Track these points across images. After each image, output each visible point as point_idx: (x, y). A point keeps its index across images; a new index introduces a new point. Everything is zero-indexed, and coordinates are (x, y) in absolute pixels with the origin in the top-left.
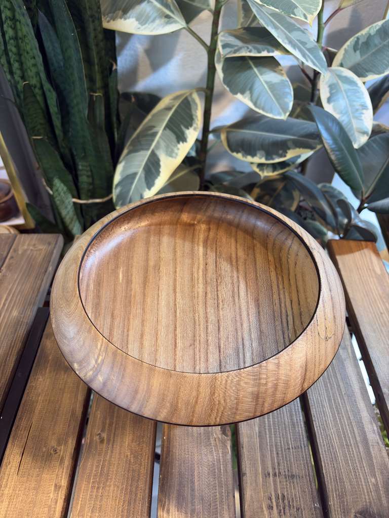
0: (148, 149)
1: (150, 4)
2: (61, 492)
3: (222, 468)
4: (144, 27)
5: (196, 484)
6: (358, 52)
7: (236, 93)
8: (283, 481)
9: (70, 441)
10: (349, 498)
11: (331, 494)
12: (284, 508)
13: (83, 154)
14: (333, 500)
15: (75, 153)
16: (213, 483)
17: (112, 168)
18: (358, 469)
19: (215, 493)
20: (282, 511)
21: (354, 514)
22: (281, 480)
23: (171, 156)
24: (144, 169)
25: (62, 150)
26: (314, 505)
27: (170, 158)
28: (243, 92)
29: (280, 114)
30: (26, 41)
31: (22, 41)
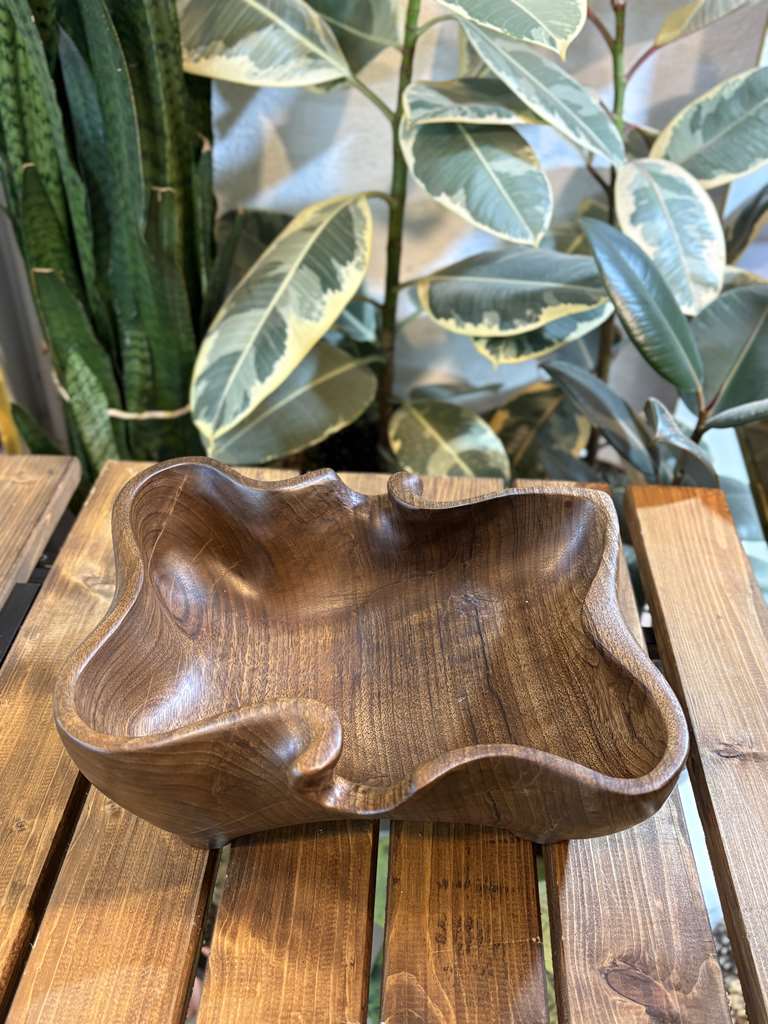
0: (264, 306)
1: (278, 31)
2: (24, 896)
3: (351, 869)
4: (264, 72)
5: (296, 893)
6: (699, 133)
7: (438, 194)
8: (473, 896)
9: (53, 811)
10: (605, 933)
11: (568, 921)
12: (469, 943)
13: (134, 314)
14: (572, 933)
15: (118, 311)
17: (192, 346)
18: (629, 883)
19: (333, 908)
20: (464, 948)
21: (611, 960)
22: (469, 894)
23: (308, 317)
24: (255, 344)
25: (94, 307)
26: (531, 941)
27: (307, 322)
28: (450, 192)
29: (525, 235)
30: (35, 87)
31: (28, 88)
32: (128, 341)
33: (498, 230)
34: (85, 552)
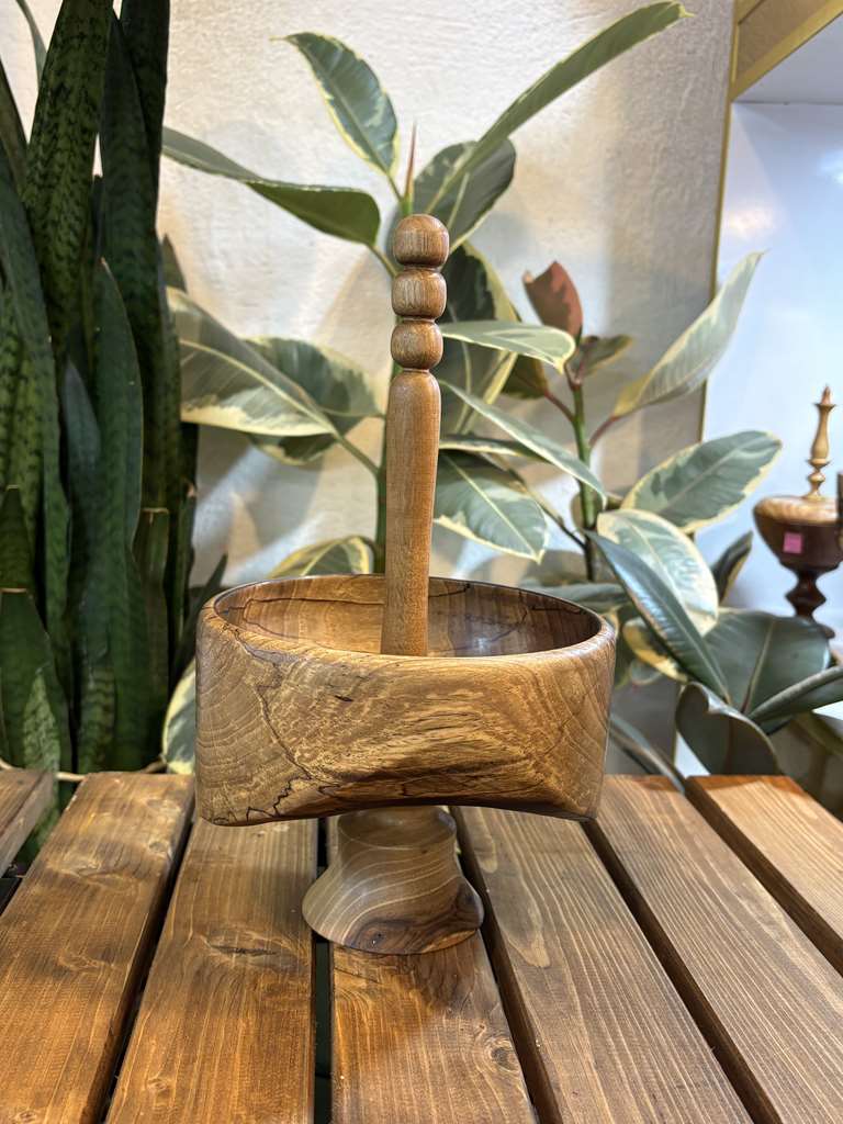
1: (269, 392)
4: (256, 421)
6: (662, 495)
7: (439, 515)
9: (72, 1096)
13: (105, 651)
15: (85, 651)
17: (165, 690)
28: (450, 514)
29: (527, 551)
30: (31, 418)
31: (22, 417)
32: (91, 686)
33: (501, 545)
34: (75, 848)
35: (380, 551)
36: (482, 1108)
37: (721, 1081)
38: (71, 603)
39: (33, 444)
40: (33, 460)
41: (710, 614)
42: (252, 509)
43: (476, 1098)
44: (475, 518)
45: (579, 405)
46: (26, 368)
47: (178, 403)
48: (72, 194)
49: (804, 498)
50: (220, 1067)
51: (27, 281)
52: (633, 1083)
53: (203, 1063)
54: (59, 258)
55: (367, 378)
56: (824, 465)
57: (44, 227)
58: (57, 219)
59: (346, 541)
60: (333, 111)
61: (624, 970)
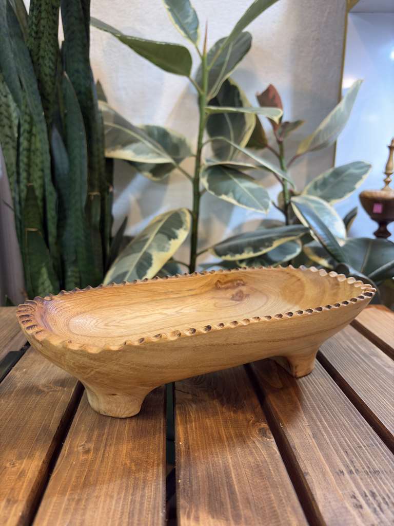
0: (139, 251)
1: (144, 144)
2: (16, 508)
3: (271, 469)
5: (236, 487)
6: (319, 190)
7: (220, 194)
8: (365, 478)
9: (38, 454)
12: (379, 506)
13: (74, 258)
15: (66, 258)
16: (261, 484)
22: (362, 477)
23: (163, 251)
24: (136, 266)
27: (162, 253)
28: (226, 194)
29: (261, 209)
30: (38, 153)
31: (34, 154)
32: (69, 274)
35: (195, 216)
36: (256, 459)
37: (380, 444)
38: (59, 236)
39: (40, 166)
40: (40, 174)
41: (342, 239)
42: (139, 201)
43: (252, 453)
44: (237, 196)
45: (282, 150)
46: (34, 130)
47: (104, 147)
48: (49, 41)
49: (383, 189)
50: (116, 438)
51: (31, 86)
52: (334, 445)
53: (108, 436)
54: (46, 75)
55: (188, 141)
56: (391, 174)
57: (38, 59)
58: (43, 55)
59: (180, 210)
60: (170, 14)
61: (320, 389)
